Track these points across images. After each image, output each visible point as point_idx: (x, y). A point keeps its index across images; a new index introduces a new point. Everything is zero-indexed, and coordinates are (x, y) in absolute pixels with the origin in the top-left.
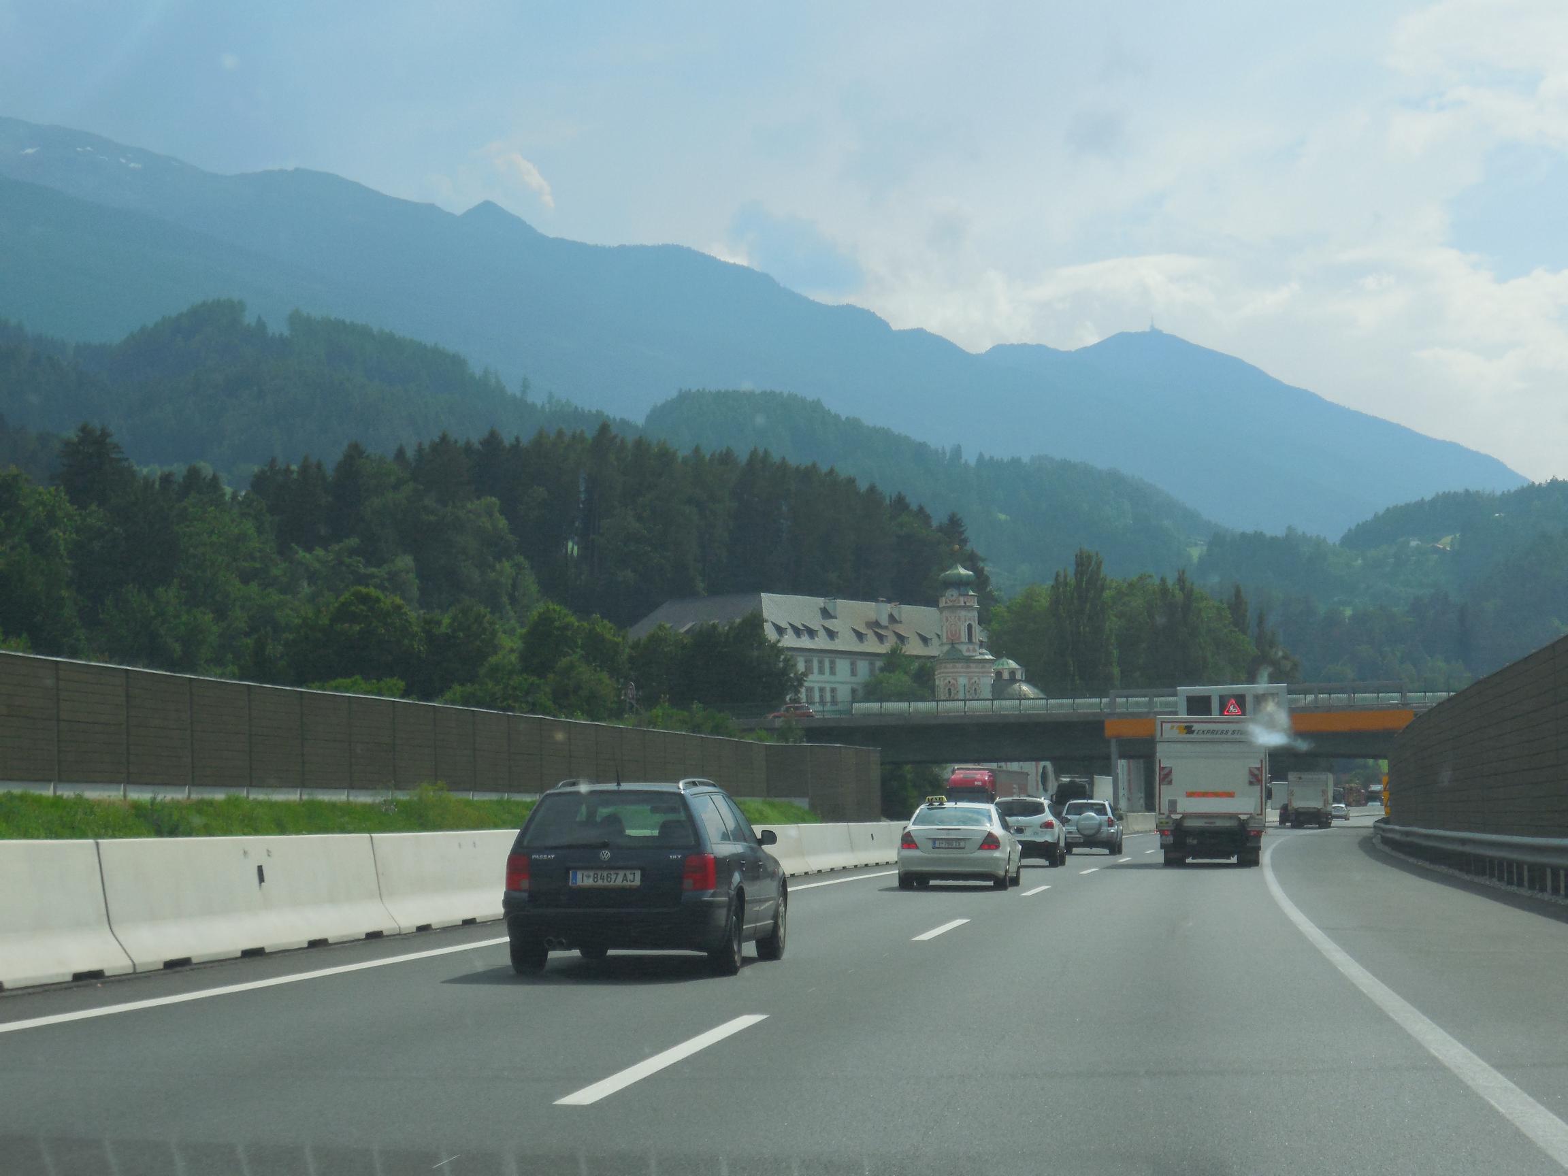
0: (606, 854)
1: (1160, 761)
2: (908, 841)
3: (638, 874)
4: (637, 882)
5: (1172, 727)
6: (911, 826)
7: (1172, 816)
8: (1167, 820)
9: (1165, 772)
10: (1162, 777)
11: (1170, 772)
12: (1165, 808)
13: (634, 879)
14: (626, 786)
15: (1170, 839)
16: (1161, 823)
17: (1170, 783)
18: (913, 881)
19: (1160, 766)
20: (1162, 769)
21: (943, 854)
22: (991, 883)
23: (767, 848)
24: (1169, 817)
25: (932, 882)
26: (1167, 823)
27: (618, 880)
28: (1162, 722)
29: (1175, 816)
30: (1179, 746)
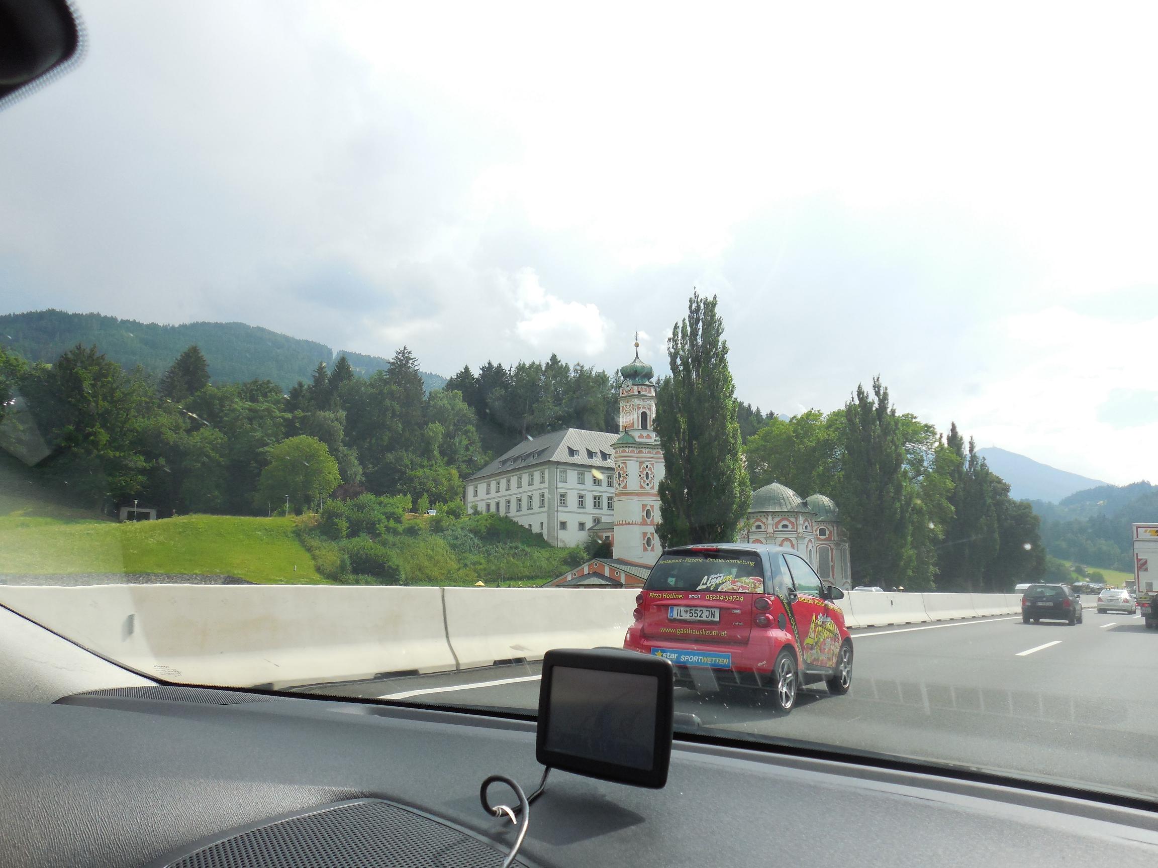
0: (1045, 599)
1: (1137, 554)
2: (1100, 600)
3: (1052, 603)
4: (1052, 605)
5: (1146, 531)
6: (1100, 596)
7: (1149, 593)
8: (1145, 596)
9: (1143, 561)
10: (1139, 566)
11: (1146, 562)
12: (1143, 588)
13: (1051, 604)
14: (1047, 585)
15: (1149, 610)
16: (1141, 598)
17: (1146, 570)
18: (1102, 611)
19: (1137, 558)
20: (1139, 560)
21: (1110, 604)
22: (1127, 613)
23: (1078, 599)
24: (1147, 594)
25: (1108, 612)
26: (1145, 598)
27: (1048, 604)
28: (1137, 528)
29: (1151, 594)
30: (1152, 544)
